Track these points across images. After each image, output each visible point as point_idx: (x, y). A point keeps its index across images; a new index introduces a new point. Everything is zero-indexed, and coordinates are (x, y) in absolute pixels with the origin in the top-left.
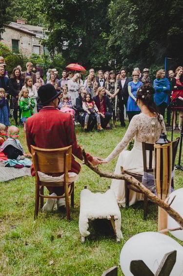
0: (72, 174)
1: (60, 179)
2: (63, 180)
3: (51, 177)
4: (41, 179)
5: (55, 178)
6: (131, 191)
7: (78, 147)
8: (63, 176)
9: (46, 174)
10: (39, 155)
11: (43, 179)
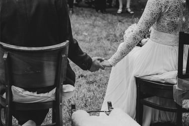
0: (68, 88)
1: (50, 96)
2: (53, 98)
3: (35, 94)
4: (16, 98)
5: (42, 95)
6: (145, 107)
7: (75, 42)
8: (54, 91)
9: (26, 89)
10: (15, 57)
11: (21, 98)
